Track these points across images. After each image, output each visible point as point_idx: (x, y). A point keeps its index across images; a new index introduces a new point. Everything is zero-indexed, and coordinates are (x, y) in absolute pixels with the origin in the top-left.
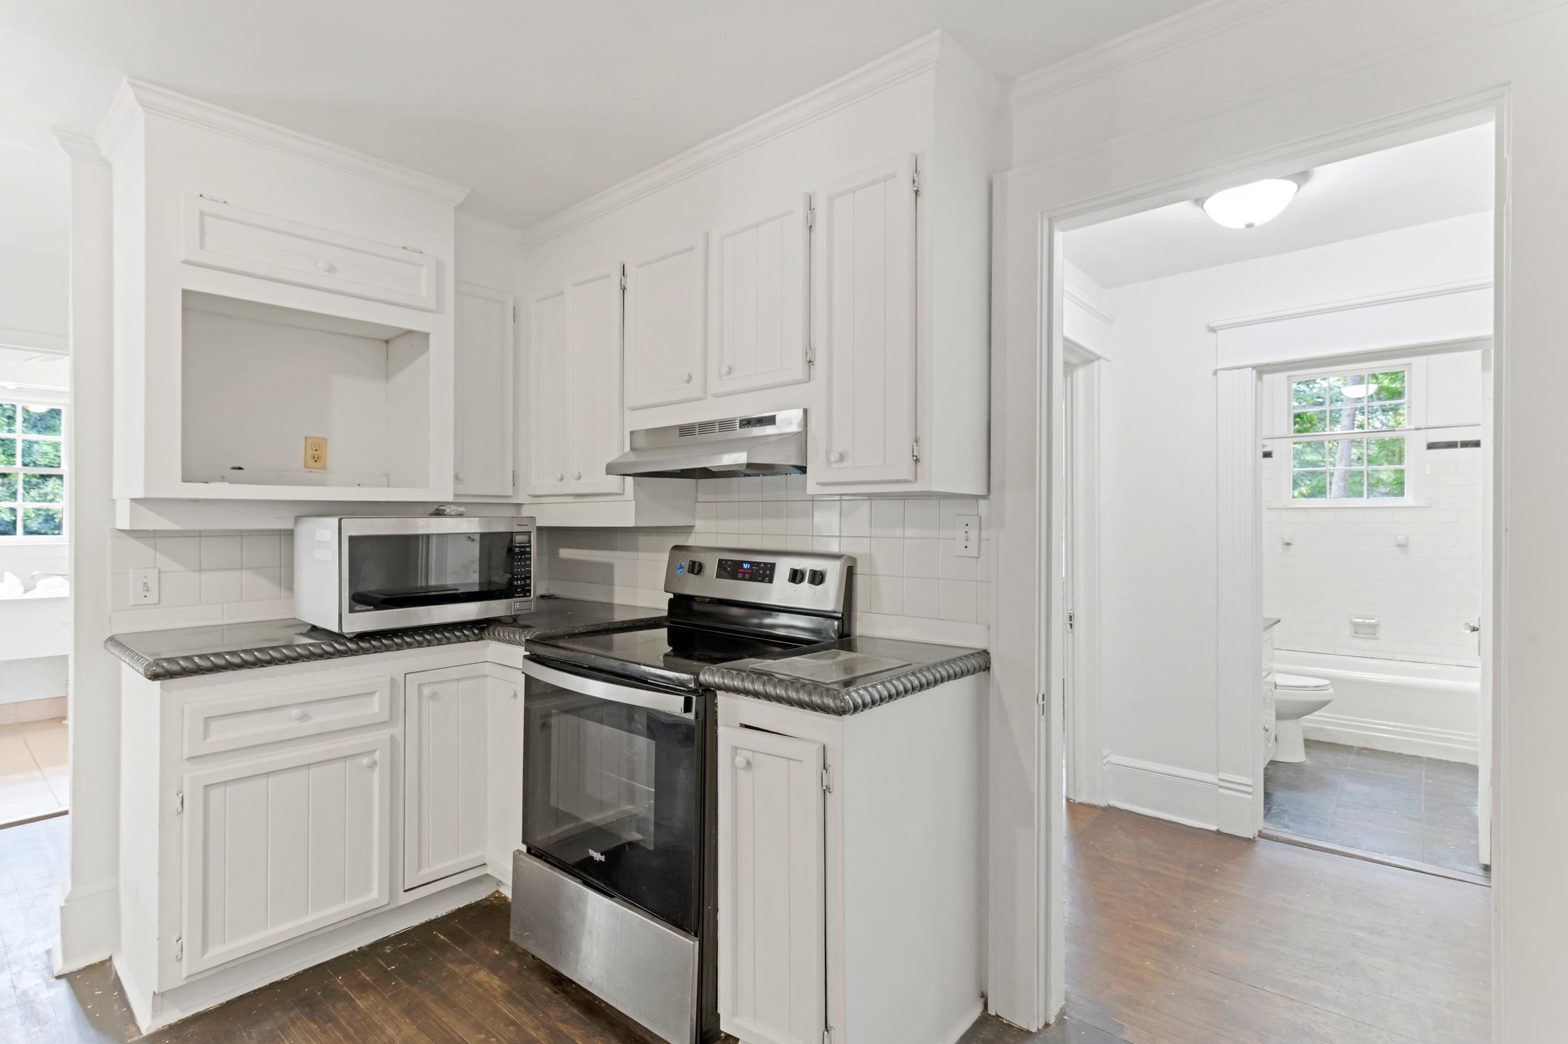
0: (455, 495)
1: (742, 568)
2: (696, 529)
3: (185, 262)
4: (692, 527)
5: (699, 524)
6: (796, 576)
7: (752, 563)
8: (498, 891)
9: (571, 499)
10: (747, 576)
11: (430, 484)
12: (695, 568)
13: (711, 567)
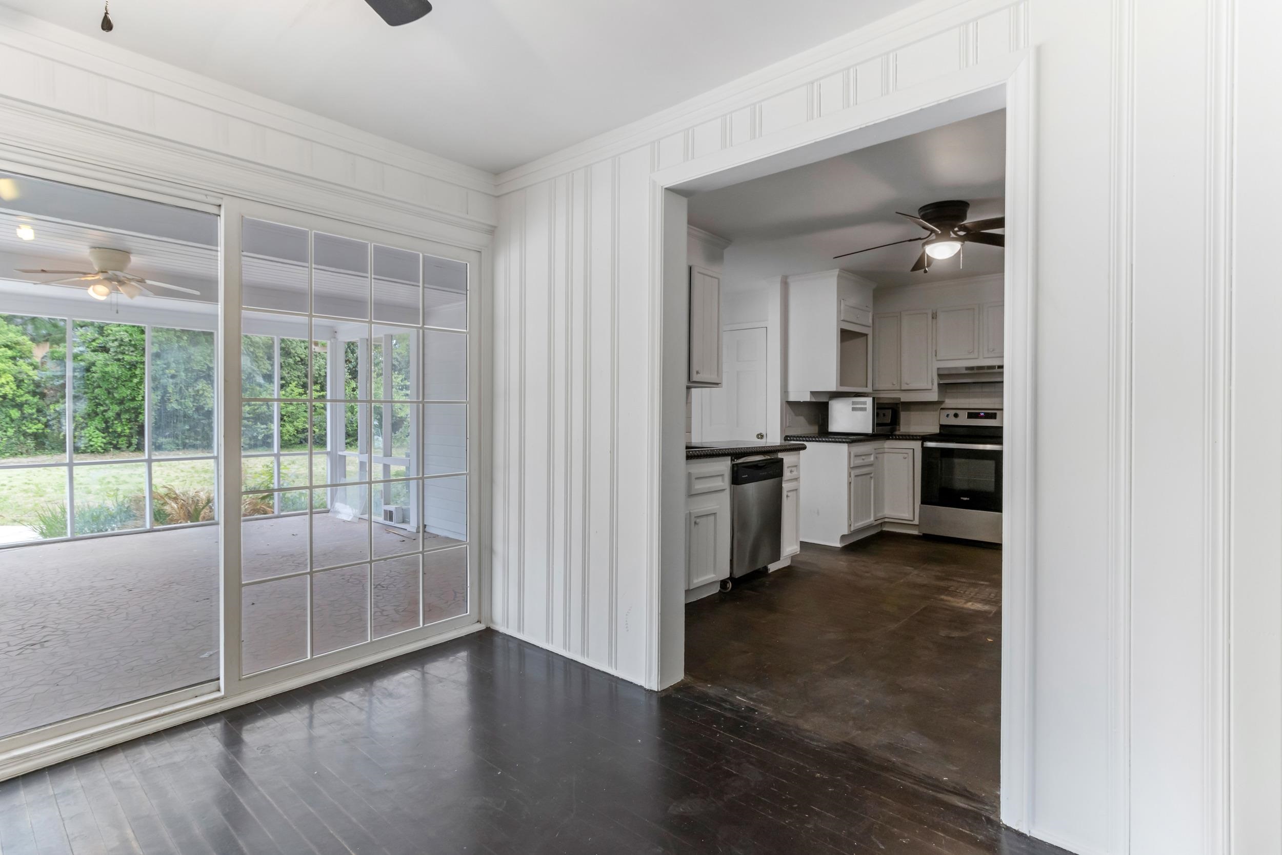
1: (980, 415)
4: (943, 401)
5: (946, 401)
7: (985, 413)
8: (882, 530)
9: (899, 391)
11: (868, 386)
12: (956, 415)
13: (963, 415)
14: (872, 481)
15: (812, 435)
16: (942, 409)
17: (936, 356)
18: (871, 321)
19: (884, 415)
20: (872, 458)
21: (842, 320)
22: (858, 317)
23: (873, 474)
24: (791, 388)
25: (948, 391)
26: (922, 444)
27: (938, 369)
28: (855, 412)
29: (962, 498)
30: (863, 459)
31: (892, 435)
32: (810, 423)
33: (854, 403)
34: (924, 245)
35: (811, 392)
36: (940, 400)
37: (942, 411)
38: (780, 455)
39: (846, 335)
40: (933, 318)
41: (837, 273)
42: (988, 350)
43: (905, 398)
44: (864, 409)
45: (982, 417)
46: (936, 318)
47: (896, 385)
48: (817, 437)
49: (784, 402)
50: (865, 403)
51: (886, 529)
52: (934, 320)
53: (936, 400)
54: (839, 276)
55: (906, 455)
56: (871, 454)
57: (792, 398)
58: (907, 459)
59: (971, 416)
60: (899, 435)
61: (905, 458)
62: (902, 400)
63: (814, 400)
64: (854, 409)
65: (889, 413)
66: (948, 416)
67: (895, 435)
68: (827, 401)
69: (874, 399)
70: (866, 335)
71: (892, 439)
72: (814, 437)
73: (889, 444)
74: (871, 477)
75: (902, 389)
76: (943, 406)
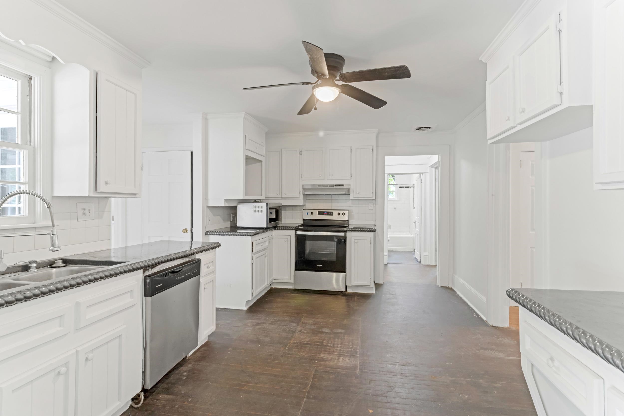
0: (266, 198)
1: (324, 213)
2: (306, 205)
3: (247, 150)
4: (305, 205)
5: (306, 204)
6: (339, 214)
7: (327, 212)
8: (271, 288)
9: (281, 199)
10: (326, 214)
11: (263, 195)
12: (312, 213)
13: (316, 213)
14: (266, 259)
15: (226, 231)
16: (304, 209)
17: (302, 177)
18: (264, 152)
19: (271, 213)
20: (267, 243)
21: (246, 149)
22: (257, 149)
23: (266, 254)
24: (210, 196)
25: (307, 198)
26: (296, 233)
27: (303, 185)
28: (254, 213)
29: (318, 265)
30: (261, 245)
31: (277, 227)
32: (224, 220)
33: (254, 207)
34: (313, 88)
35: (225, 200)
36: (304, 204)
37: (304, 210)
38: (198, 256)
39: (249, 160)
40: (300, 154)
41: (243, 115)
42: (330, 175)
43: (285, 203)
44: (261, 211)
45: (325, 215)
46: (302, 154)
47: (279, 195)
48: (229, 232)
49: (205, 207)
50: (261, 207)
51: (273, 286)
52: (301, 155)
53: (302, 204)
54: (245, 118)
55: (286, 240)
56: (266, 241)
57: (211, 204)
58: (287, 242)
59: (320, 213)
60: (281, 227)
61: (285, 241)
62: (283, 204)
63: (227, 205)
64: (254, 211)
65: (274, 211)
66: (307, 214)
67: (279, 227)
68: (237, 205)
69: (267, 204)
70: (261, 162)
71: (277, 229)
72: (227, 232)
73: (275, 232)
74: (265, 256)
75: (282, 197)
76: (304, 208)
